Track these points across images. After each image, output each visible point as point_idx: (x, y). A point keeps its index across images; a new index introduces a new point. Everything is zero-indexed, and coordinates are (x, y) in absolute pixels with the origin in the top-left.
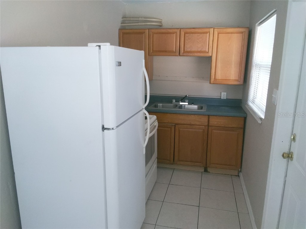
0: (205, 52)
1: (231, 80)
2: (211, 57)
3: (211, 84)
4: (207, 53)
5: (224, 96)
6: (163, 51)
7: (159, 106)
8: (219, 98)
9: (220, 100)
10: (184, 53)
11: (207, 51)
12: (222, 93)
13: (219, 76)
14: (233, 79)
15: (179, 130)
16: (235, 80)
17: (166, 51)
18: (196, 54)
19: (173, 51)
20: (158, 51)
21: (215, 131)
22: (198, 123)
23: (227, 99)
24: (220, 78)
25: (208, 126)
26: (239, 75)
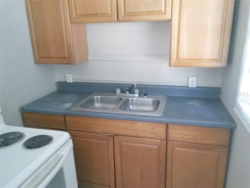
0: (159, 13)
1: (206, 59)
2: (170, 21)
3: (172, 66)
4: (163, 14)
5: (193, 83)
6: (92, 15)
7: (95, 99)
8: (186, 85)
9: (186, 89)
10: (125, 16)
11: (163, 10)
12: (190, 79)
13: (185, 54)
14: (209, 58)
15: (121, 145)
16: (212, 59)
17: (96, 15)
18: (145, 18)
19: (108, 14)
20: (85, 15)
21: (178, 149)
22: (149, 135)
23: (197, 87)
24: (185, 58)
25: (167, 140)
26: (219, 51)
